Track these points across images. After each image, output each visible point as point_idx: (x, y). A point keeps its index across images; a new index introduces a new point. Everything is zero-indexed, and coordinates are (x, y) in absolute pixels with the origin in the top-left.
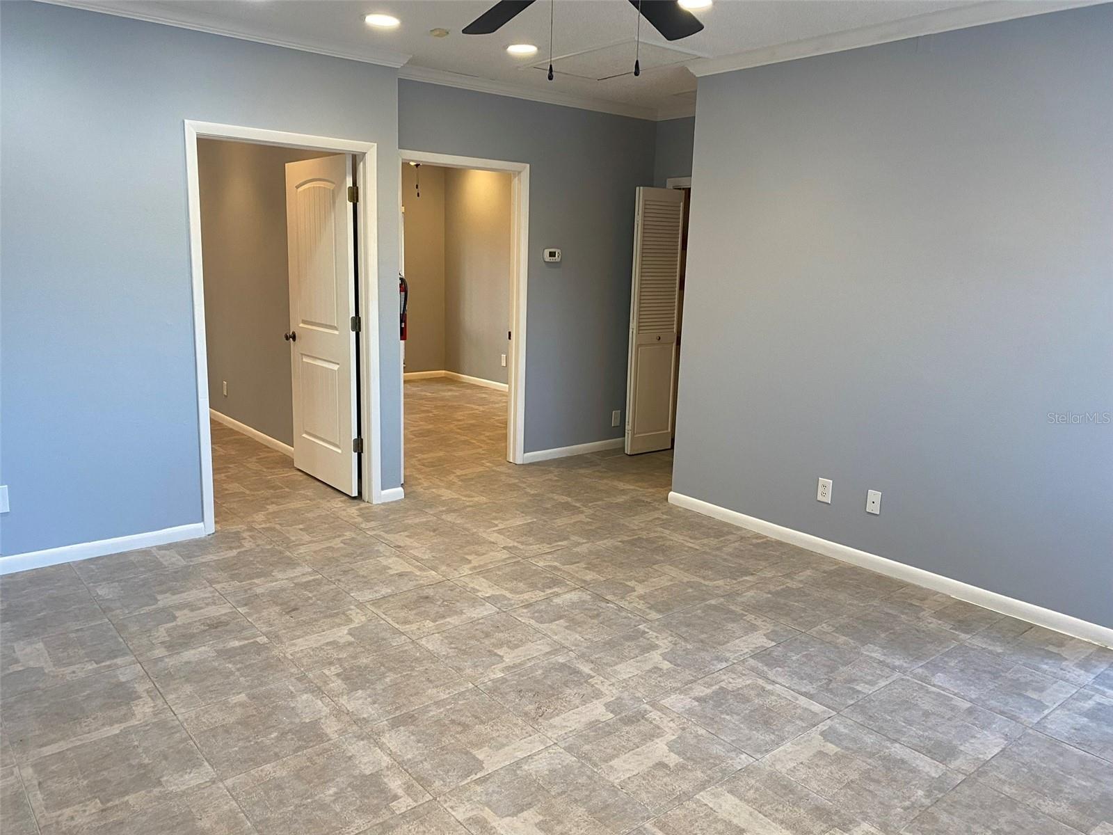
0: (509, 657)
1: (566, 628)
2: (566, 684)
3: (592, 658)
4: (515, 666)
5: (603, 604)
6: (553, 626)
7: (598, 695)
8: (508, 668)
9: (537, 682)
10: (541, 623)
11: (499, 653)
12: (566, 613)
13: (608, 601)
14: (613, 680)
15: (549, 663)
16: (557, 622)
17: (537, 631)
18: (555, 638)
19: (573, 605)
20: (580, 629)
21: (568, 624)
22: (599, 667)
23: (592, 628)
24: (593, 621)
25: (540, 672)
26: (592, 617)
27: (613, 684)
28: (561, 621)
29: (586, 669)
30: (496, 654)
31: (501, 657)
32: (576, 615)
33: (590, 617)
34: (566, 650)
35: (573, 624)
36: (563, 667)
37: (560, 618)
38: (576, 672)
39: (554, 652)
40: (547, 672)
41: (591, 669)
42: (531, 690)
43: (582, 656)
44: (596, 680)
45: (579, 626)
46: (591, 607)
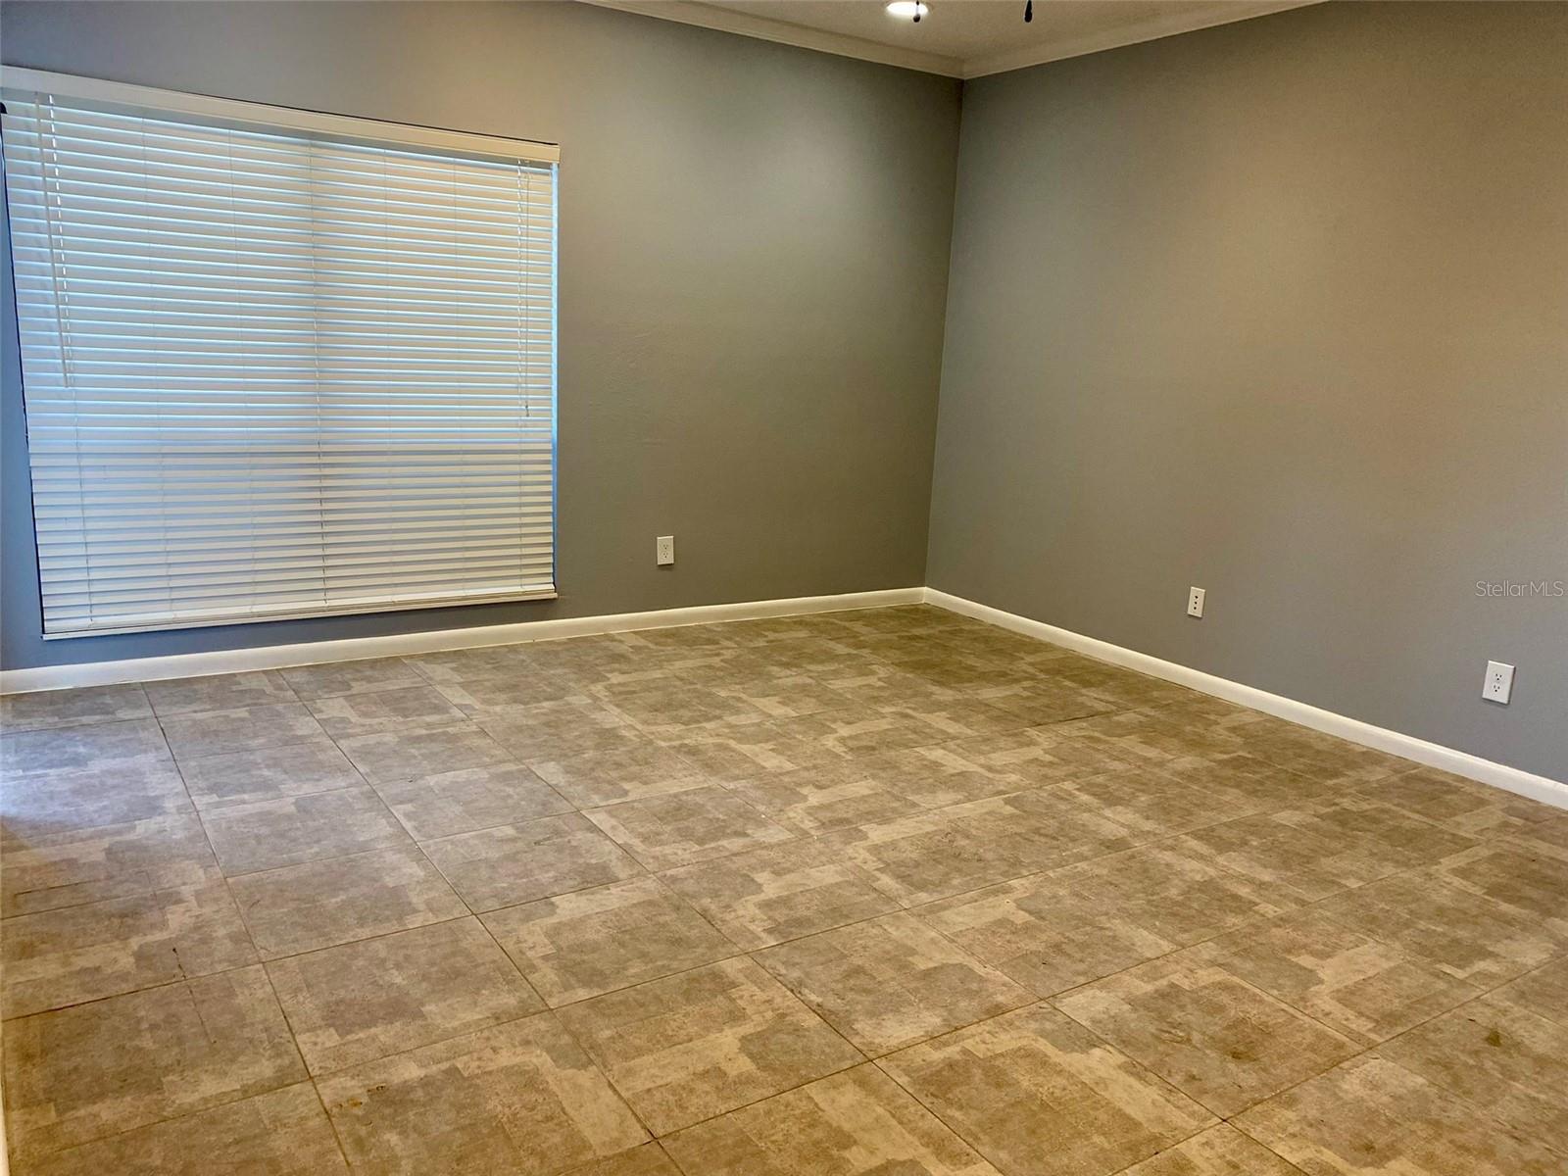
0: (1004, 906)
1: (913, 952)
2: (917, 864)
3: (875, 895)
4: (995, 893)
5: (832, 1003)
6: (939, 958)
7: (875, 850)
8: (1007, 891)
9: (959, 870)
10: (961, 966)
11: (1027, 915)
12: (913, 985)
13: (818, 1010)
14: (849, 864)
15: (941, 892)
16: (931, 965)
17: (969, 950)
18: (933, 934)
19: (895, 1005)
20: (888, 947)
21: (910, 959)
22: (866, 883)
23: (865, 948)
24: (860, 963)
25: (955, 882)
26: (858, 971)
27: (850, 859)
28: (923, 968)
29: (886, 881)
30: (1030, 913)
31: (1020, 907)
32: (893, 979)
33: (865, 974)
34: (915, 911)
35: (900, 959)
36: (922, 886)
37: (927, 974)
38: (902, 878)
39: (933, 909)
40: (943, 882)
41: (878, 879)
42: (965, 860)
43: (890, 900)
44: (872, 865)
45: (888, 953)
46: (859, 998)
